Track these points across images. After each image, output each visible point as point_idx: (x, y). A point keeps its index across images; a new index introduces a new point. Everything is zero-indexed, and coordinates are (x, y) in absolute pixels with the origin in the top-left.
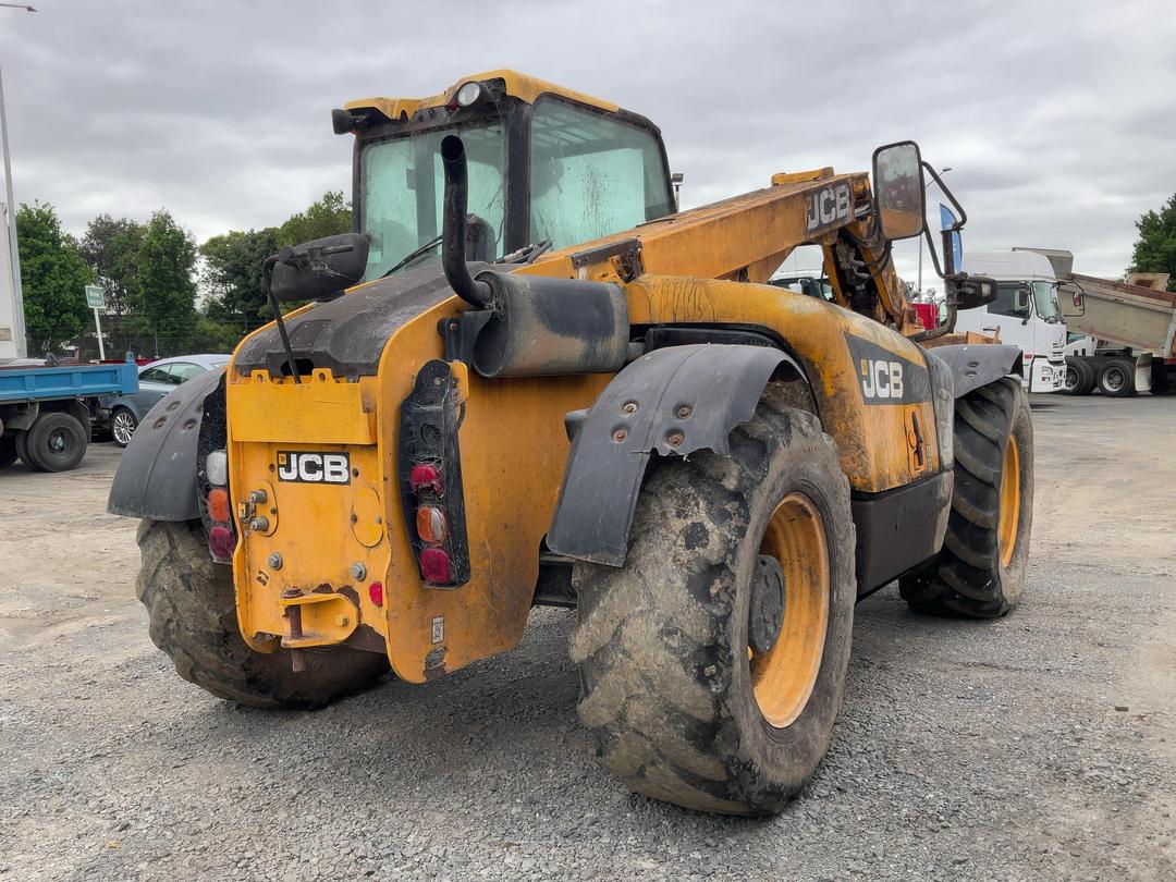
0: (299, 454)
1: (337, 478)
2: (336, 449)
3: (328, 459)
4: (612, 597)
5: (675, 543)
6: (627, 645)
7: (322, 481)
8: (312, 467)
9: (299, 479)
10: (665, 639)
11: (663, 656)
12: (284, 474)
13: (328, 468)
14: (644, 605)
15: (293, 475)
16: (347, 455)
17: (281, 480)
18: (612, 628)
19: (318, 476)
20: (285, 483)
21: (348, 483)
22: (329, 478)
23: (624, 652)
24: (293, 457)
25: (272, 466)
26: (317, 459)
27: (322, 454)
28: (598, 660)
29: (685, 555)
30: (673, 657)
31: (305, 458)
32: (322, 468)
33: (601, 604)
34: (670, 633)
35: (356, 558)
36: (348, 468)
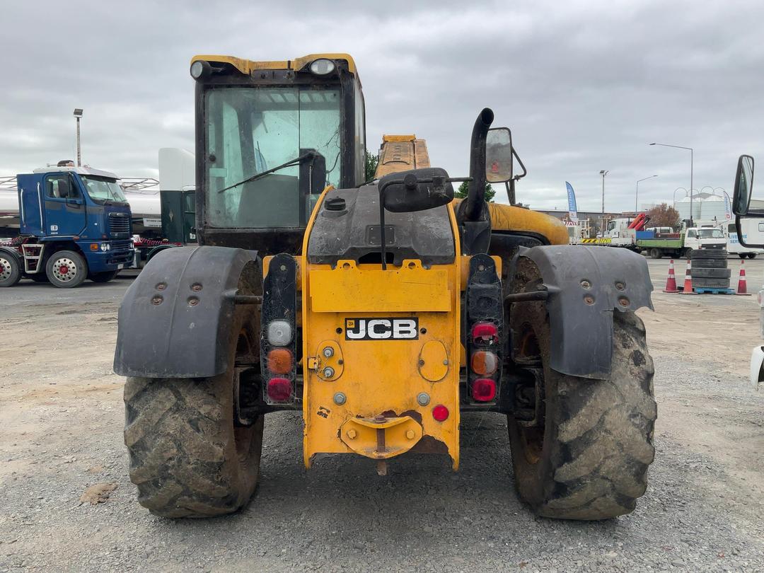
0: (367, 320)
1: (406, 336)
2: (406, 316)
3: (396, 323)
4: (595, 399)
5: (628, 363)
6: (608, 427)
7: (391, 338)
8: (379, 329)
9: (367, 337)
10: (632, 420)
11: (631, 430)
12: (351, 334)
13: (397, 328)
14: (618, 401)
15: (362, 334)
16: (416, 320)
17: (347, 338)
18: (597, 418)
19: (387, 334)
20: (352, 341)
21: (416, 338)
22: (396, 335)
23: (606, 431)
24: (362, 323)
25: (339, 331)
26: (387, 324)
27: (391, 320)
28: (585, 439)
29: (636, 370)
30: (637, 430)
31: (372, 324)
32: (391, 329)
33: (588, 404)
34: (634, 416)
35: (419, 388)
36: (416, 328)
